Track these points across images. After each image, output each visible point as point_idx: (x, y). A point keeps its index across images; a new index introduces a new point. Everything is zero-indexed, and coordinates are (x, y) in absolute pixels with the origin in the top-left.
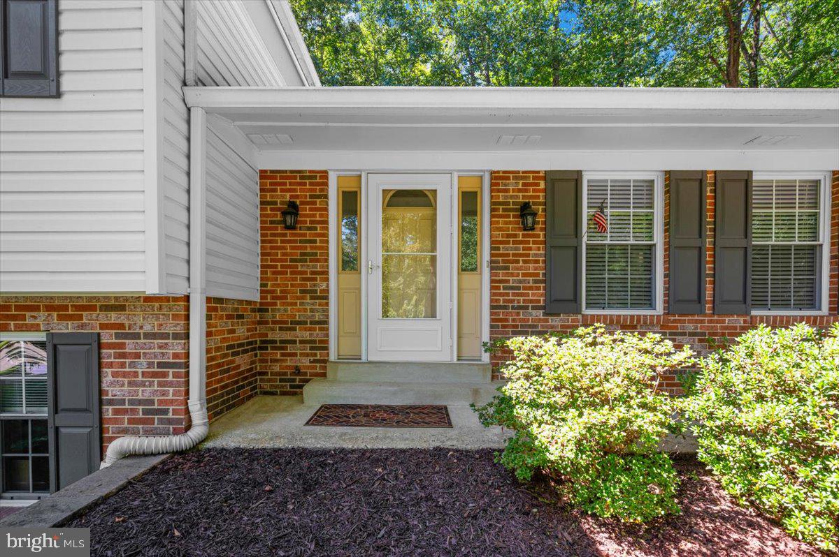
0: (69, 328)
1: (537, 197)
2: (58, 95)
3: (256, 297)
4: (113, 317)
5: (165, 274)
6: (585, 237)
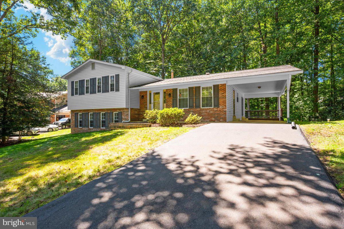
0: (120, 111)
1: (171, 92)
2: (119, 91)
3: (139, 108)
4: (123, 110)
5: (126, 106)
6: (178, 98)
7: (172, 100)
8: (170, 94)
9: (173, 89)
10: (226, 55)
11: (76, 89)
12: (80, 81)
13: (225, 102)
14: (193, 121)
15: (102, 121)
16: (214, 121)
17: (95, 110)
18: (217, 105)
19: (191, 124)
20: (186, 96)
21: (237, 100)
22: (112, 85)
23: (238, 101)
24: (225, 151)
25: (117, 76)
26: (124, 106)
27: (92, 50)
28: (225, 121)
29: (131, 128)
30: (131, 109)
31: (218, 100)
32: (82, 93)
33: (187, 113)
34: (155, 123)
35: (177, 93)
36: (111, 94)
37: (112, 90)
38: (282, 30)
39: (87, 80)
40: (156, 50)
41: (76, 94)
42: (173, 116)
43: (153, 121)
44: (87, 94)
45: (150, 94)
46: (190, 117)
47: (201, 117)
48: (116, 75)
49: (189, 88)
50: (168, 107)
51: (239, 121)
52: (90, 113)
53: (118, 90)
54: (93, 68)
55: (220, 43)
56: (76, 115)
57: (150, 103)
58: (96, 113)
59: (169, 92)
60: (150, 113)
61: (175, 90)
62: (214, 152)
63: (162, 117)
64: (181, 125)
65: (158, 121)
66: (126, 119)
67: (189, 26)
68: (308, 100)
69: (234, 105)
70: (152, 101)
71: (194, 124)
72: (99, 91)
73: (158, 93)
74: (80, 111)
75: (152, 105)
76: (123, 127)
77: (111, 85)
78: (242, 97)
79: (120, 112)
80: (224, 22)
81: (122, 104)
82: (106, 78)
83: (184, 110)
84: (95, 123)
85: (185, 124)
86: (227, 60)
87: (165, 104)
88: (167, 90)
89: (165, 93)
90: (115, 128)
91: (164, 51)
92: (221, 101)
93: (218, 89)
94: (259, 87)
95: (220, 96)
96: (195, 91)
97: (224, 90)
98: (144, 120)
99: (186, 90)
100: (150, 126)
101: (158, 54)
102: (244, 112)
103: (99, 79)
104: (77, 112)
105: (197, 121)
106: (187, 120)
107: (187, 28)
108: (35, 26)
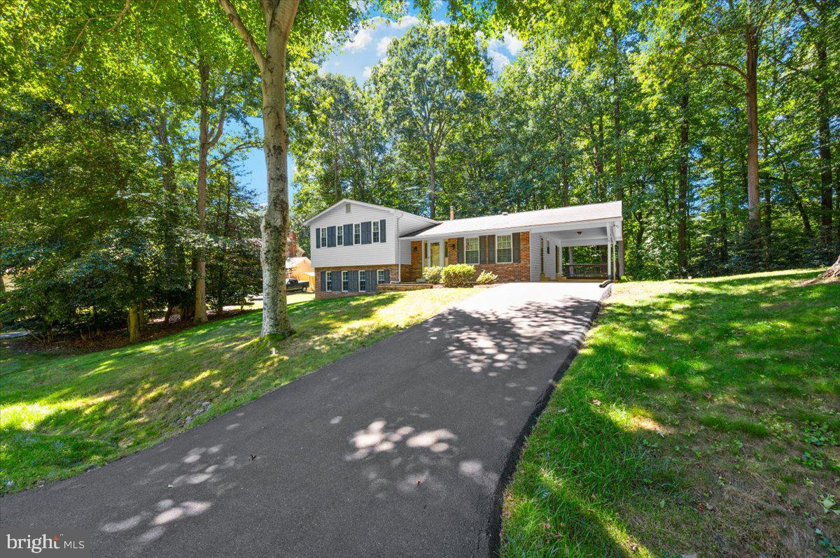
1: (456, 243)
2: (385, 242)
3: (413, 264)
4: (391, 267)
5: (395, 261)
6: (465, 250)
7: (456, 253)
8: (454, 246)
9: (458, 239)
10: (534, 178)
11: (324, 239)
12: (328, 228)
13: (528, 256)
14: (486, 280)
15: (361, 282)
16: (513, 281)
17: (351, 267)
18: (517, 260)
19: (485, 284)
20: (476, 247)
21: (546, 250)
22: (376, 234)
23: (548, 253)
24: (522, 305)
25: (383, 222)
26: (393, 262)
27: (323, 173)
28: (528, 280)
29: (406, 290)
30: (402, 265)
31: (519, 253)
32: (332, 244)
33: (479, 270)
34: (436, 283)
35: (463, 244)
36: (374, 246)
37: (376, 240)
38: (623, 138)
39: (339, 228)
40: (421, 168)
41: (324, 245)
42: (462, 274)
43: (435, 281)
44: (340, 246)
45: (426, 244)
46: (483, 276)
47: (497, 276)
48: (381, 221)
49: (480, 237)
50: (451, 262)
51: (549, 280)
52: (342, 272)
53: (384, 240)
54: (348, 210)
55: (524, 159)
56: (323, 273)
57: (426, 257)
58: (352, 271)
59: (452, 243)
60: (429, 271)
61: (460, 240)
62: (512, 307)
63: (448, 275)
64: (471, 286)
65: (442, 281)
66: (395, 280)
67: (474, 128)
68: (667, 246)
69: (542, 259)
70: (429, 255)
71: (488, 284)
72: (357, 242)
73: (437, 244)
74: (329, 268)
75: (429, 260)
76: (396, 289)
77: (374, 233)
78: (556, 246)
79: (387, 270)
80: (530, 127)
81: (391, 260)
82: (366, 225)
83: (475, 266)
84: (350, 286)
85: (476, 284)
86: (536, 186)
87: (447, 259)
88: (449, 239)
89: (446, 243)
90: (385, 290)
91: (433, 168)
92: (523, 254)
93: (519, 238)
94: (580, 233)
95: (522, 247)
96: (487, 240)
97: (527, 239)
98: (418, 280)
99: (476, 239)
100: (432, 287)
101: (424, 175)
102: (560, 268)
103: (357, 226)
104: (324, 270)
105: (492, 281)
106: (479, 279)
107: (470, 131)
108: (250, 145)
